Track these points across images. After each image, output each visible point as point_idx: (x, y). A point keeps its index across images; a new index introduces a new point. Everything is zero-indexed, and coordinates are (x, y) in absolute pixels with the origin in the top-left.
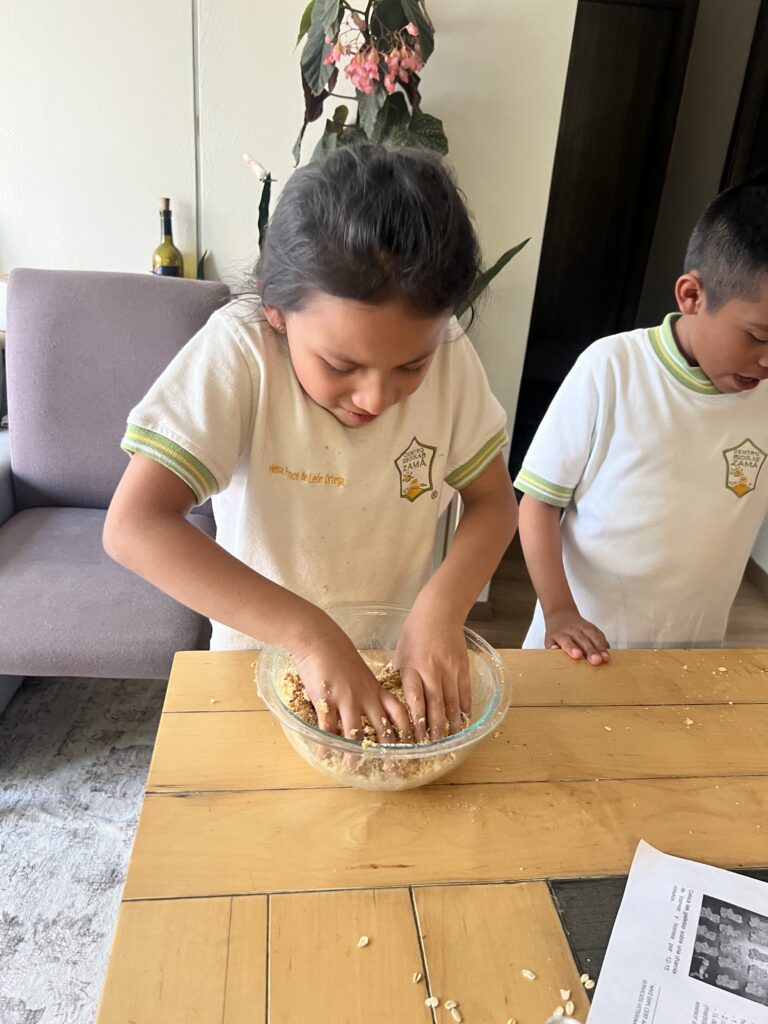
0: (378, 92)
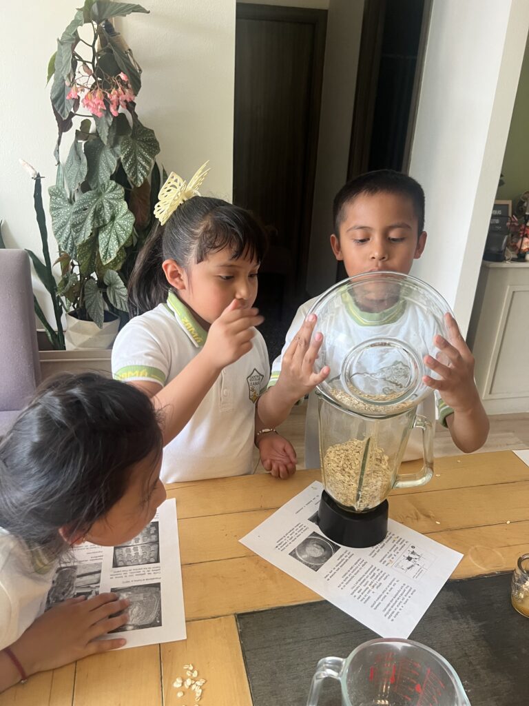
0: (107, 115)
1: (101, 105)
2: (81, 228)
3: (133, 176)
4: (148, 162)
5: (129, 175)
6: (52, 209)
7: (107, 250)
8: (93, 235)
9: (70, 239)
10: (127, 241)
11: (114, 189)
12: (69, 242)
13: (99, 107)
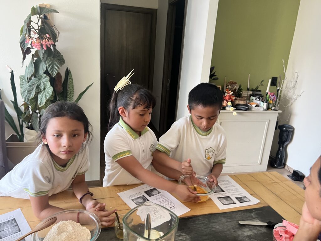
0: (42, 49)
1: (39, 45)
2: (31, 93)
3: (51, 72)
4: (58, 68)
5: (50, 72)
6: (21, 84)
7: (41, 101)
8: (36, 95)
9: (27, 97)
10: (50, 98)
11: (45, 77)
12: (27, 98)
13: (38, 46)
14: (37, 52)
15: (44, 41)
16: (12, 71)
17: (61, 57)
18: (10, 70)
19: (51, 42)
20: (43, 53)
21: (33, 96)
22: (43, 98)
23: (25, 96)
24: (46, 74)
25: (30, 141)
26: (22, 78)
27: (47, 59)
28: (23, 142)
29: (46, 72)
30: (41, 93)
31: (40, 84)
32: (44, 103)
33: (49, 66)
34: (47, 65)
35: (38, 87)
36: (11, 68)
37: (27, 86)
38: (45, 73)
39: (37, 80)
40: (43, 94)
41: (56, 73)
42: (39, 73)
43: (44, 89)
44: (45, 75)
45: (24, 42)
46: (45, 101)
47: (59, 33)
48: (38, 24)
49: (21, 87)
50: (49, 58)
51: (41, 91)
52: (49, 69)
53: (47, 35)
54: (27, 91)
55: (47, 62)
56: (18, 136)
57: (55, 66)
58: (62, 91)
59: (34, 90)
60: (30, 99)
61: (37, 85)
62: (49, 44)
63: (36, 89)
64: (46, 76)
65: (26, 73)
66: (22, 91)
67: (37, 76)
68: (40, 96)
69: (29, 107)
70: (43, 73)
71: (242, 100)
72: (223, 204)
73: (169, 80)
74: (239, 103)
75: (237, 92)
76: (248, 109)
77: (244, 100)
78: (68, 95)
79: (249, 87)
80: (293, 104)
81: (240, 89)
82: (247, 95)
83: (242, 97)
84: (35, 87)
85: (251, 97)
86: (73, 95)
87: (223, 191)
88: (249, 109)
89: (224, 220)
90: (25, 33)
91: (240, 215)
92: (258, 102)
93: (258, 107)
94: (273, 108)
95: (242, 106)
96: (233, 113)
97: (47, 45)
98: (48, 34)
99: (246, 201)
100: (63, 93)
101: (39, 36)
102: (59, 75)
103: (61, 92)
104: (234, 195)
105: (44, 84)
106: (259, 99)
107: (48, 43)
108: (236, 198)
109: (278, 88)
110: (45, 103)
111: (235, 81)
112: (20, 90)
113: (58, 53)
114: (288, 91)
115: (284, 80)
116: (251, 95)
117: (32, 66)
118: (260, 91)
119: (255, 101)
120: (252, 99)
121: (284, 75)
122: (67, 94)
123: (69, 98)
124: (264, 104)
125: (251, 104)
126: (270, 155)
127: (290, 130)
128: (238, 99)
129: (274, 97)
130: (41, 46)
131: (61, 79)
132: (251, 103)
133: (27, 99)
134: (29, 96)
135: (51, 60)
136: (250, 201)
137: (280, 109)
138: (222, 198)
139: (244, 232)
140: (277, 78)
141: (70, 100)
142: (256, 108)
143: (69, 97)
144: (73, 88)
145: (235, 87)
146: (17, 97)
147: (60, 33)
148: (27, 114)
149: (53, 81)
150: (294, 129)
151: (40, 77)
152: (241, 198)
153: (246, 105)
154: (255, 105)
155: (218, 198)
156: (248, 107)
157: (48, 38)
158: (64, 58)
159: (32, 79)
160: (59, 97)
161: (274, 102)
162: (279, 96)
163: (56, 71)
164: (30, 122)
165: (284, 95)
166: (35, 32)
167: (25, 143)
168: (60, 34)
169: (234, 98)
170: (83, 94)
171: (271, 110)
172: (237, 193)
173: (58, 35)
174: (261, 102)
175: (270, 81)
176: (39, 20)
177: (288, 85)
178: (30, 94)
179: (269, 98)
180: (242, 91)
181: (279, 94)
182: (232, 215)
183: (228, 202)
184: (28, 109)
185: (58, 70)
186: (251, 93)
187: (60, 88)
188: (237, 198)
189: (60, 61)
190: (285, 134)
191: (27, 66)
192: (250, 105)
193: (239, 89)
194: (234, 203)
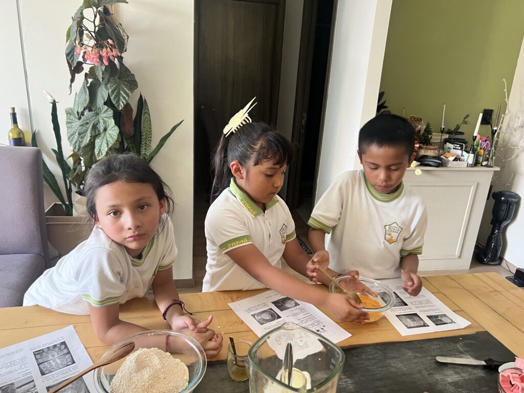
0: (101, 65)
1: (96, 58)
3: (116, 103)
4: (127, 95)
5: (114, 103)
6: (68, 123)
7: (100, 150)
8: (92, 140)
9: (78, 142)
10: (114, 144)
11: (106, 111)
12: (77, 145)
13: (95, 60)
14: (92, 70)
15: (105, 52)
16: (54, 101)
17: (132, 78)
18: (50, 100)
19: (115, 52)
20: (104, 70)
21: (87, 142)
22: (102, 145)
23: (74, 142)
24: (108, 106)
25: (81, 214)
26: (69, 113)
27: (109, 81)
28: (72, 216)
29: (108, 103)
30: (100, 137)
31: (99, 122)
32: (104, 154)
33: (113, 92)
34: (110, 91)
35: (95, 127)
36: (52, 96)
37: (77, 125)
38: (105, 104)
39: (93, 116)
40: (103, 139)
41: (124, 104)
42: (96, 104)
43: (105, 130)
44: (106, 107)
45: (72, 53)
46: (106, 149)
47: (128, 37)
48: (94, 22)
49: (68, 127)
50: (112, 78)
51: (99, 134)
52: (112, 98)
53: (110, 41)
54: (77, 134)
55: (109, 86)
56: (64, 206)
57: (122, 92)
58: (133, 133)
59: (89, 131)
60: (82, 146)
61: (94, 124)
62: (113, 56)
63: (92, 131)
64: (107, 109)
65: (75, 104)
66: (70, 133)
67: (93, 109)
68: (98, 142)
69: (81, 160)
70: (103, 104)
71: (430, 149)
72: (406, 326)
73: (305, 115)
74: (426, 154)
75: (423, 136)
76: (441, 164)
77: (434, 149)
78: (142, 140)
79: (443, 127)
80: (519, 157)
81: (428, 131)
82: (439, 141)
83: (431, 144)
84: (91, 127)
85: (446, 144)
86: (151, 140)
87: (406, 305)
88: (443, 164)
89: (410, 354)
90: (75, 38)
91: (438, 347)
92: (459, 152)
93: (458, 162)
94: (484, 163)
95: (431, 158)
96: (416, 172)
97: (109, 57)
98: (111, 39)
99: (446, 322)
100: (134, 136)
101: (96, 42)
102: (127, 106)
103: (131, 135)
104: (425, 311)
105: (105, 122)
106: (460, 148)
107: (110, 54)
108: (427, 316)
109: (495, 128)
110: (107, 152)
111: (419, 117)
112: (66, 132)
113: (126, 71)
114: (511, 134)
115: (504, 114)
116: (446, 141)
117: (86, 92)
118: (462, 133)
119: (453, 151)
120: (448, 148)
121: (506, 104)
122: (141, 138)
123: (143, 145)
124: (469, 157)
125: (447, 156)
126: (476, 242)
127: (514, 200)
128: (424, 146)
129: (488, 143)
130: (100, 59)
131: (132, 113)
132: (447, 154)
133: (77, 147)
134: (80, 142)
135: (115, 82)
136: (452, 322)
137: (496, 165)
138: (403, 317)
139: (446, 375)
140: (492, 111)
141: (145, 149)
142: (455, 162)
143: (144, 143)
144: (150, 128)
145: (420, 126)
146: (62, 143)
147: (130, 37)
148: (77, 171)
149: (119, 118)
150: (519, 198)
151: (98, 111)
152: (437, 316)
153: (438, 158)
154: (454, 158)
155: (397, 316)
156: (441, 161)
157: (111, 45)
158: (137, 79)
159: (85, 114)
160: (128, 143)
161: (487, 153)
162: (494, 142)
163: (123, 100)
164: (83, 184)
165: (504, 140)
166: (90, 35)
167: (76, 218)
168: (129, 39)
169: (418, 146)
170: (167, 139)
171: (482, 165)
172: (430, 308)
173: (126, 40)
174: (464, 153)
175: (481, 115)
176: (95, 16)
177: (511, 123)
178: (82, 138)
179: (478, 146)
180: (431, 134)
181: (495, 138)
182: (423, 346)
183: (415, 323)
184: (80, 164)
185: (127, 98)
186: (447, 136)
187: (130, 129)
188: (430, 317)
189: (130, 84)
190: (504, 207)
191: (76, 93)
192: (444, 158)
193: (425, 130)
194: (425, 325)
